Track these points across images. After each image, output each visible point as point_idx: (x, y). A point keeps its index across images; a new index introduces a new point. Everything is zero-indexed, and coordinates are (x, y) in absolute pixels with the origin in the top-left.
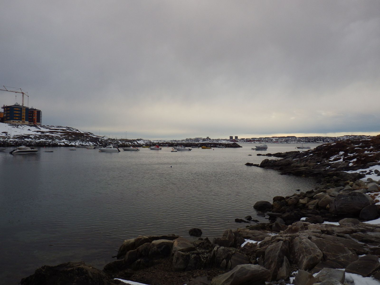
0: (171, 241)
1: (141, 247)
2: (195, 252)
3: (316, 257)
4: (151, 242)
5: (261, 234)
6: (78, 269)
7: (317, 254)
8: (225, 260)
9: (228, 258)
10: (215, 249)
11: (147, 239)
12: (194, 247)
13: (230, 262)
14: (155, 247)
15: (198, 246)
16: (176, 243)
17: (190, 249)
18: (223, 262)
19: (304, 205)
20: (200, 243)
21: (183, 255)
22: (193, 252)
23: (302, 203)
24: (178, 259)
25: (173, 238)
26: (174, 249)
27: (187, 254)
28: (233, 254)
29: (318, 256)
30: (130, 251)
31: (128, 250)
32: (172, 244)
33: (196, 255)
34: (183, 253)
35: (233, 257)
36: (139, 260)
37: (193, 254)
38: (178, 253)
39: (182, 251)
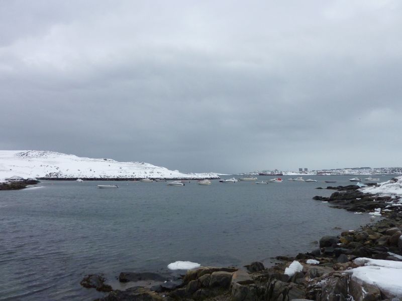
0: (231, 273)
1: (201, 278)
2: (253, 285)
3: (372, 295)
4: (211, 273)
5: (321, 270)
6: (144, 294)
7: (375, 292)
8: (282, 294)
9: (285, 292)
10: (273, 283)
11: (208, 270)
12: (252, 280)
13: (287, 296)
14: (215, 278)
15: (257, 279)
16: (234, 275)
17: (248, 282)
18: (280, 296)
19: (374, 241)
20: (259, 277)
21: (240, 288)
22: (250, 285)
23: (371, 239)
24: (236, 290)
25: (233, 270)
26: (232, 281)
27: (245, 286)
28: (291, 289)
29: (375, 294)
30: (192, 281)
31: (190, 280)
32: (231, 276)
33: (253, 288)
34: (241, 285)
35: (291, 292)
36: (200, 290)
37: (251, 286)
38: (237, 285)
39: (240, 283)
